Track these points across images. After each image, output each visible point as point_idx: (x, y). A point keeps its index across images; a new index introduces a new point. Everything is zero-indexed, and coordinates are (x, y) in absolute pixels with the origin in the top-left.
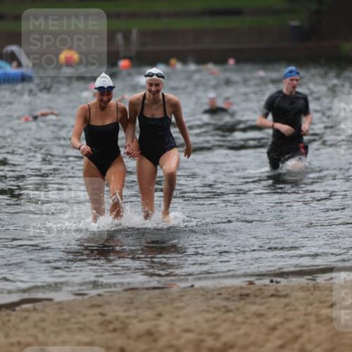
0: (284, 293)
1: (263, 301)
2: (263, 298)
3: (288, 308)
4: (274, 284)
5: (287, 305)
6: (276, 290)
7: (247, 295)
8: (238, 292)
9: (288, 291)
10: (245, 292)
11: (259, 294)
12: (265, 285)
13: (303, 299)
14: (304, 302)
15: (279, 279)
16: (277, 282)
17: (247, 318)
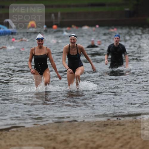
1: (114, 127)
9: (124, 123)
10: (106, 123)
11: (112, 124)
13: (131, 126)
17: (107, 134)
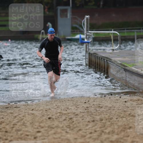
0: (19, 107)
1: (12, 109)
2: (12, 108)
3: (20, 111)
4: (16, 104)
5: (19, 110)
6: (16, 106)
7: (8, 107)
8: (5, 107)
9: (20, 106)
10: (7, 106)
11: (11, 107)
12: (13, 105)
13: (24, 108)
14: (25, 109)
15: (17, 103)
16: (17, 104)
17: (8, 114)
